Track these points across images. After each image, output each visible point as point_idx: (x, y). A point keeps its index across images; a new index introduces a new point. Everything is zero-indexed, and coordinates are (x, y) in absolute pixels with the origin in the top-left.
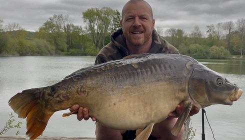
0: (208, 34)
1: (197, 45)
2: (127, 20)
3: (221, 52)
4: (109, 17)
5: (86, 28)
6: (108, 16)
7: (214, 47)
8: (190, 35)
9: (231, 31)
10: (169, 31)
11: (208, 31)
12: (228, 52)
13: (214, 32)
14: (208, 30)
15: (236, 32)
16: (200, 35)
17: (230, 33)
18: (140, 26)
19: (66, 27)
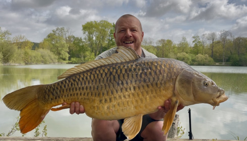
0: (194, 44)
1: (185, 53)
2: (120, 31)
3: (206, 59)
4: (106, 30)
5: (85, 39)
6: (105, 28)
7: (199, 55)
8: (178, 45)
9: (215, 41)
10: (160, 41)
11: (194, 42)
12: (212, 59)
13: (199, 42)
14: (194, 40)
15: (219, 42)
16: (187, 44)
17: (213, 43)
18: (131, 36)
19: (67, 38)
